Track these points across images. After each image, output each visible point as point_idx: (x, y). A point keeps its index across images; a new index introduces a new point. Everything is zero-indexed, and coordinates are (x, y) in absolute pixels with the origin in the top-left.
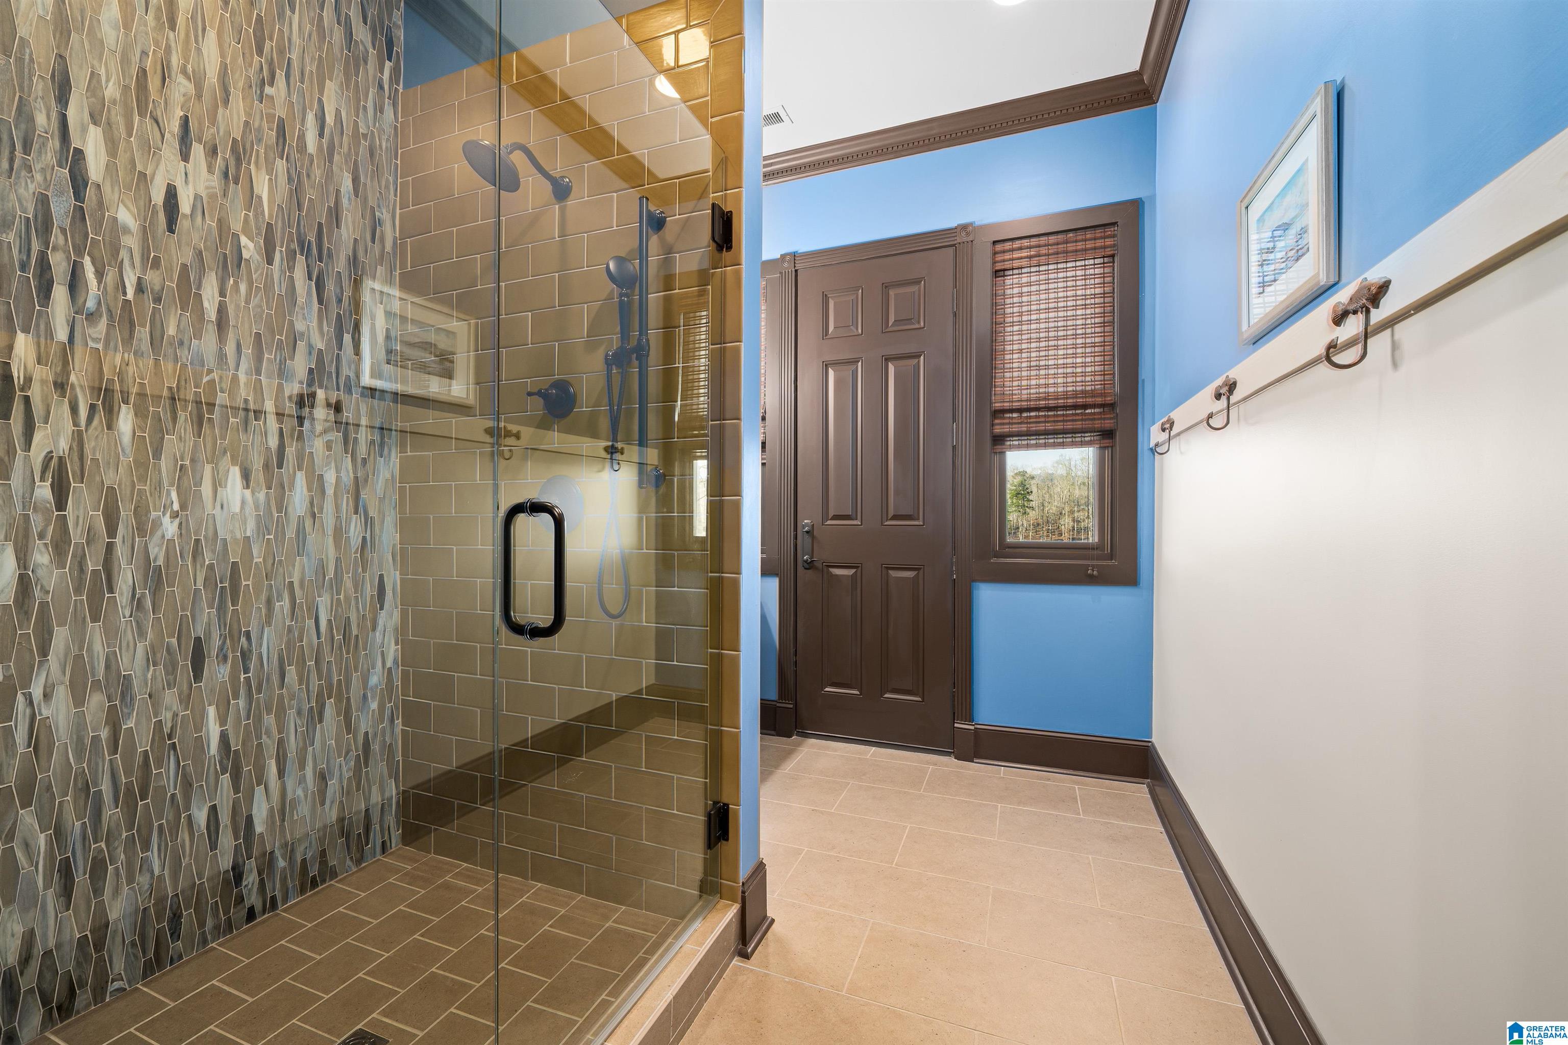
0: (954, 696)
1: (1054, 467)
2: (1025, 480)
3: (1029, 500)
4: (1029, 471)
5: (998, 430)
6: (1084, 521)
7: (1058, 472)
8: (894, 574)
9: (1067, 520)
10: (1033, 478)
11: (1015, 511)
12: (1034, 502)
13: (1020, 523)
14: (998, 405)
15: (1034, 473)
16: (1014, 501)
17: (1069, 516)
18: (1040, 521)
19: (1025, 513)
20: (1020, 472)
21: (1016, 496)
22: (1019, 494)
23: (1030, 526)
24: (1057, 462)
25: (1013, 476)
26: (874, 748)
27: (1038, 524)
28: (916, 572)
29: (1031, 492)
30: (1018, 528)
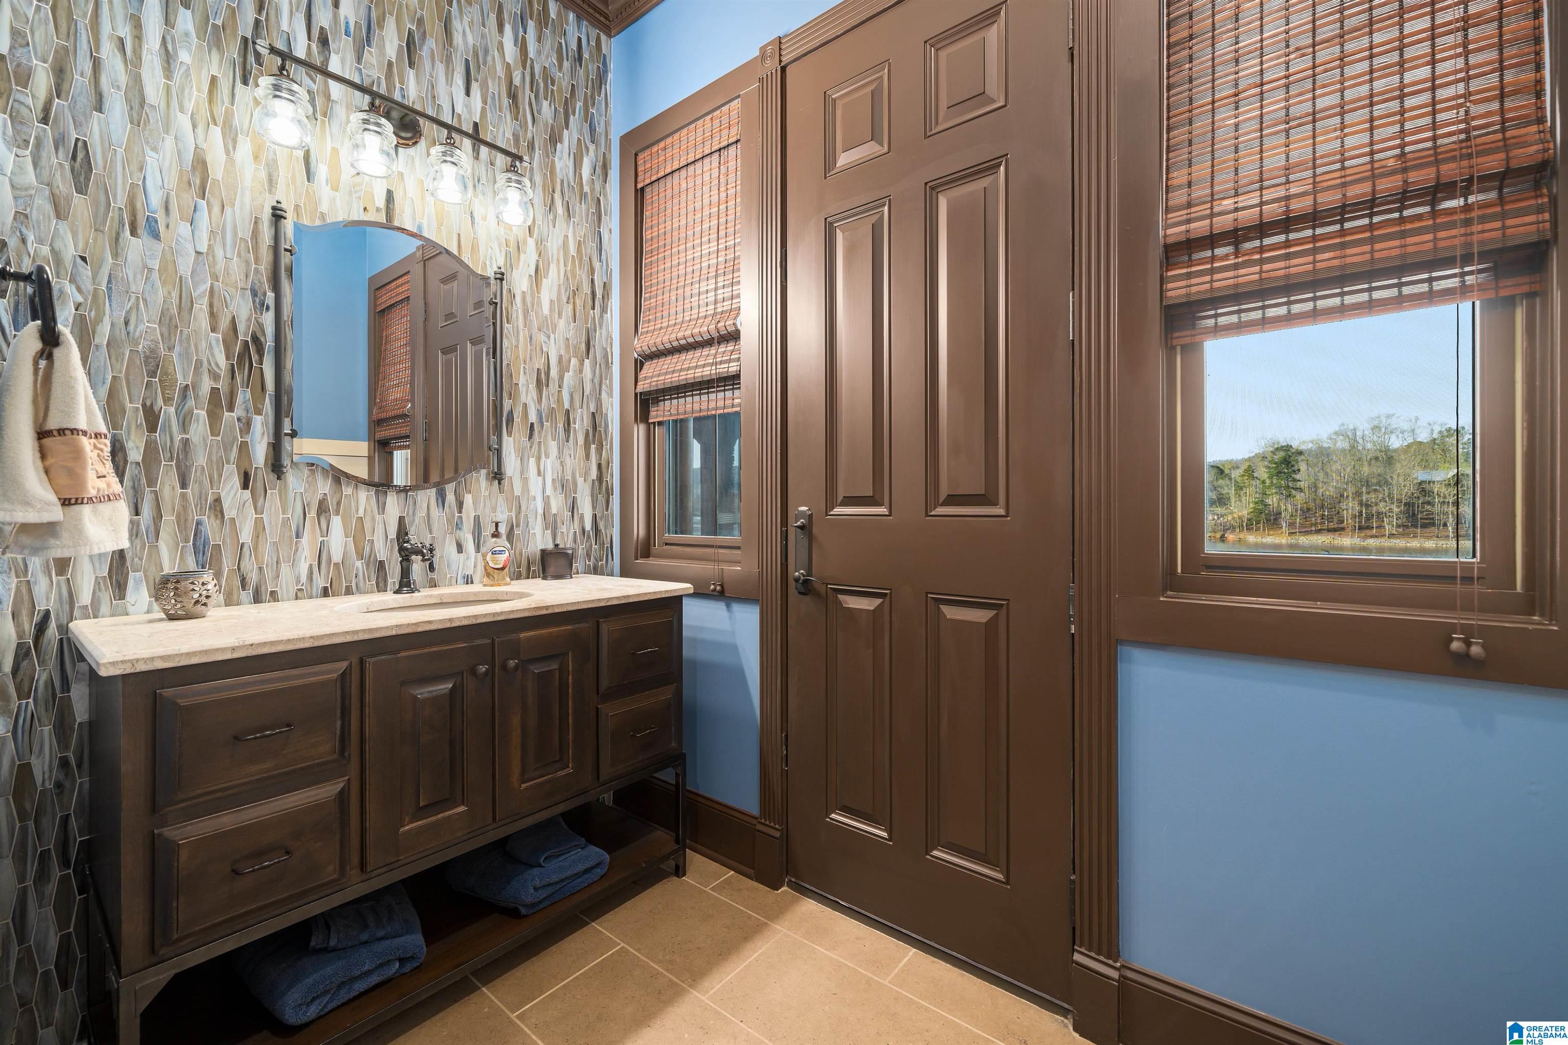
0: (1073, 892)
1: (1331, 439)
2: (1290, 456)
3: (1295, 480)
4: (1295, 445)
5: (1176, 291)
6: (1376, 504)
7: (1337, 446)
8: (950, 612)
9: (1350, 504)
10: (1300, 453)
11: (1276, 493)
12: (1303, 483)
13: (1283, 508)
14: (1176, 232)
15: (1303, 447)
16: (1275, 481)
17: (1353, 499)
18: (1312, 505)
19: (1290, 495)
20: (1283, 447)
21: (1277, 476)
22: (1280, 472)
23: (1296, 511)
24: (1336, 433)
25: (1272, 452)
26: (914, 950)
27: (1308, 509)
28: (993, 613)
29: (1299, 470)
30: (1280, 514)
